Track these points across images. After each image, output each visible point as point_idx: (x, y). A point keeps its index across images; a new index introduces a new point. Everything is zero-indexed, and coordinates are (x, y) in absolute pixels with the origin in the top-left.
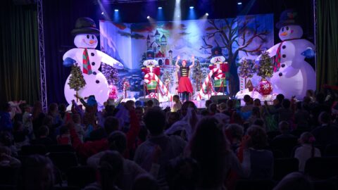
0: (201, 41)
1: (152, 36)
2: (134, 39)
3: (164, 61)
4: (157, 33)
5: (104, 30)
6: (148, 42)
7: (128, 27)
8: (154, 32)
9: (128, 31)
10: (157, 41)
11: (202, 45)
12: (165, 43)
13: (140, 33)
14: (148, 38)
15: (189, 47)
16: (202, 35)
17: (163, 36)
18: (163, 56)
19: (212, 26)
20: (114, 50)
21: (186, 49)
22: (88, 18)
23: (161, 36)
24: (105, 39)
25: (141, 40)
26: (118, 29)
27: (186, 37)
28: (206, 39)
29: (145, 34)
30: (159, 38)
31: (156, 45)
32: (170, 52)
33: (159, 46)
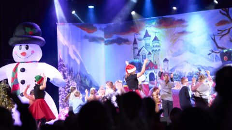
0: (210, 42)
1: (140, 40)
2: (115, 45)
3: (156, 75)
4: (147, 35)
5: (64, 36)
6: (135, 48)
7: (100, 29)
8: (143, 33)
9: (100, 34)
10: (147, 45)
11: (211, 48)
12: (157, 48)
13: (123, 37)
14: (135, 42)
15: (192, 52)
16: (211, 33)
17: (156, 39)
18: (156, 67)
19: (226, 18)
20: (79, 62)
21: (187, 56)
22: (30, 23)
23: (153, 38)
24: (64, 47)
25: (124, 45)
26: (85, 33)
27: (187, 38)
28: (217, 38)
29: (130, 37)
30: (150, 41)
31: (145, 51)
32: (166, 60)
33: (150, 53)
